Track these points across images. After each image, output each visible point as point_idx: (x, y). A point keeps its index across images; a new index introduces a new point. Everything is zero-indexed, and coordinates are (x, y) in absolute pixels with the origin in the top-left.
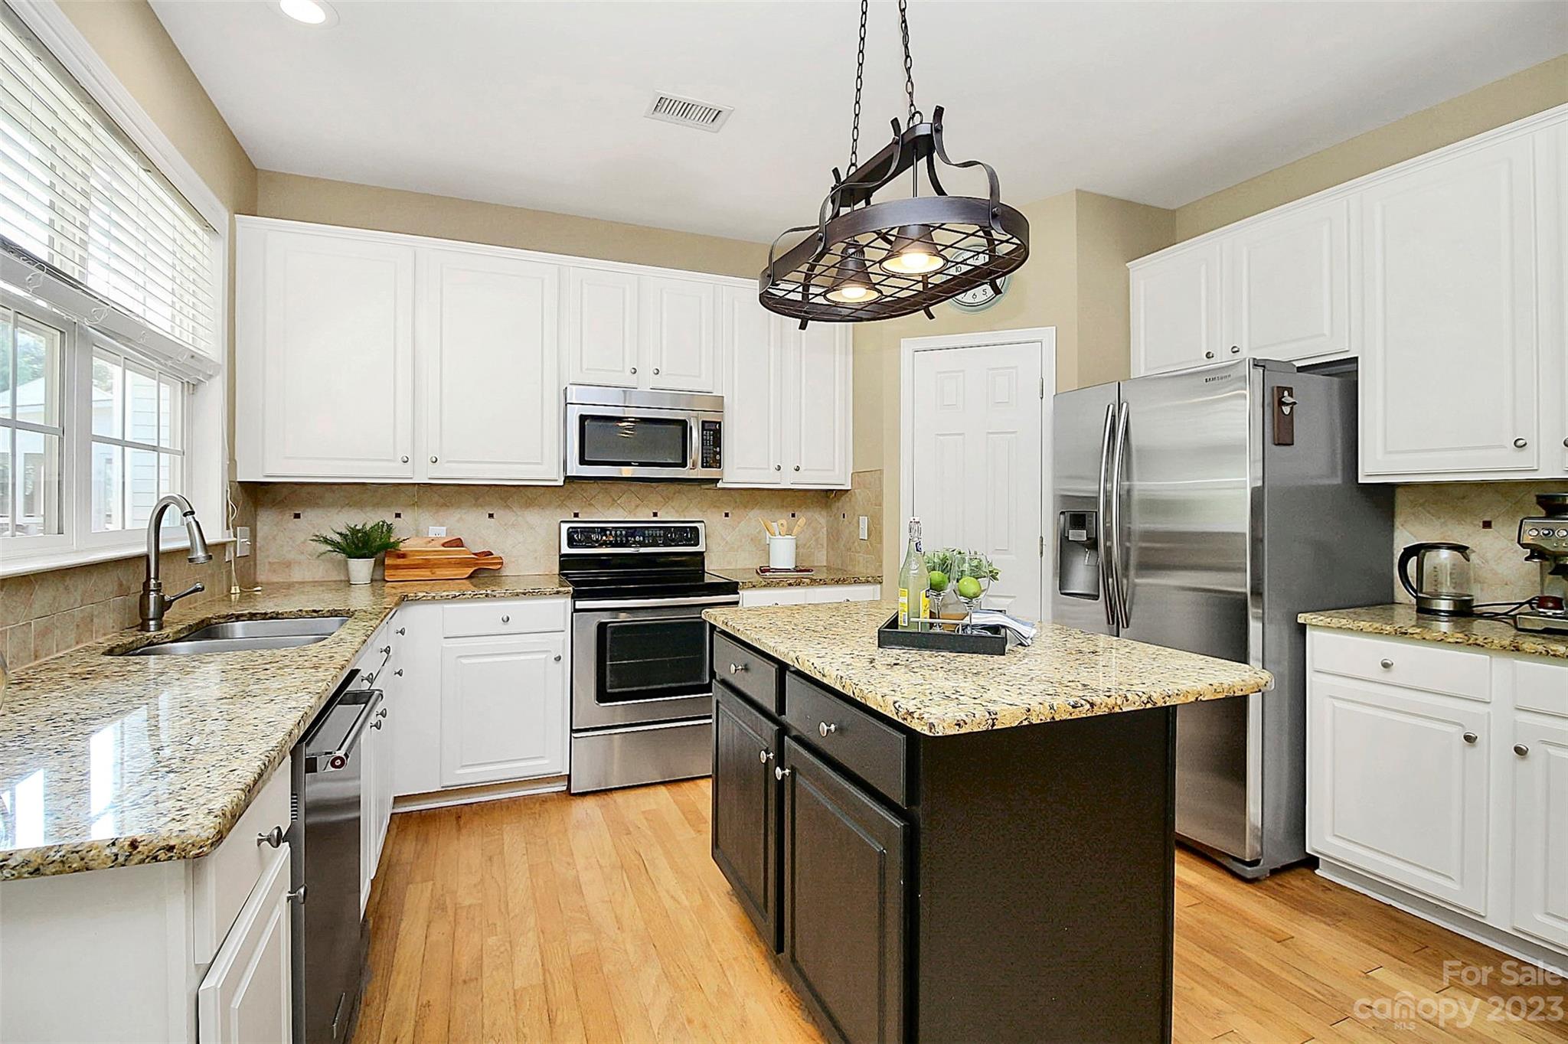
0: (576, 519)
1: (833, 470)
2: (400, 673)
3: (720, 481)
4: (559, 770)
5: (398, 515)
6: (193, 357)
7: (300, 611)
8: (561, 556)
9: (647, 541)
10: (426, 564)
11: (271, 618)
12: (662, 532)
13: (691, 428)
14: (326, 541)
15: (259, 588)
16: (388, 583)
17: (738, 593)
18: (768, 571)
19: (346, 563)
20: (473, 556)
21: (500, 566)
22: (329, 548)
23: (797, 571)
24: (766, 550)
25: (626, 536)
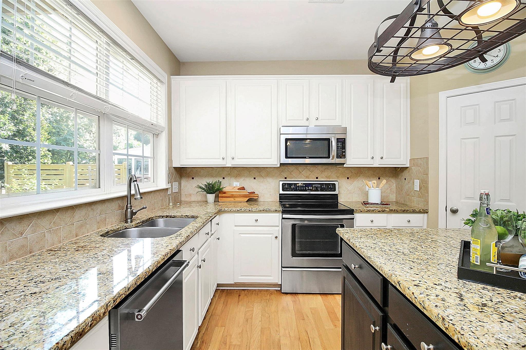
0: (286, 180)
1: (400, 158)
2: (219, 239)
3: (345, 164)
4: (277, 282)
5: (224, 178)
6: (152, 125)
7: (182, 215)
8: (280, 194)
9: (313, 189)
10: (232, 196)
11: (173, 217)
12: (320, 185)
13: (332, 142)
14: (200, 187)
15: (179, 204)
16: (220, 203)
17: (354, 214)
18: (368, 204)
19: (206, 196)
20: (248, 194)
21: (257, 198)
22: (200, 190)
23: (382, 205)
24: (367, 194)
25: (305, 187)
